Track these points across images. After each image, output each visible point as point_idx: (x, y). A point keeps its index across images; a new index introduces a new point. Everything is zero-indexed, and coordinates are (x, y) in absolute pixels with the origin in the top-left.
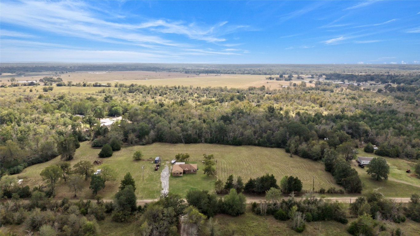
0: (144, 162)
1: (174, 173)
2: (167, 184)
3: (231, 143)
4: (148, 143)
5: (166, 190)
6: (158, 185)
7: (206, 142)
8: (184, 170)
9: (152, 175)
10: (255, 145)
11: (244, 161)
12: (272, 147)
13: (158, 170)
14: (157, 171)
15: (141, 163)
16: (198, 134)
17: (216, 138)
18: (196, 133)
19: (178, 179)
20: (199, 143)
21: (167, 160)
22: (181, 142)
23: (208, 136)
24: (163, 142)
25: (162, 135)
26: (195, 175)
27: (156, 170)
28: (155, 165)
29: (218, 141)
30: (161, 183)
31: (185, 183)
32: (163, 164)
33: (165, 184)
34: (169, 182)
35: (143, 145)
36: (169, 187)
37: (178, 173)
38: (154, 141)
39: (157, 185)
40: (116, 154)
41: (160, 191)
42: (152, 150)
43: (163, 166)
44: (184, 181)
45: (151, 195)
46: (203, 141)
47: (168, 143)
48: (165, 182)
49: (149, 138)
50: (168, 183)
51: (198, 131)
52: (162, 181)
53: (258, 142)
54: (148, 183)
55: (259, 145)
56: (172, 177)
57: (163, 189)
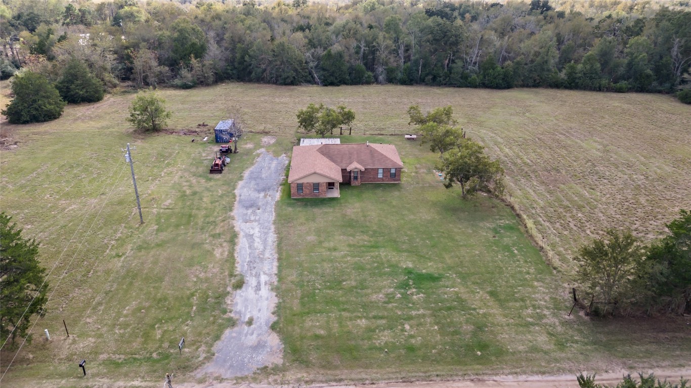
0: (172, 138)
1: (300, 187)
2: (265, 242)
3: (478, 81)
4: (200, 82)
5: (258, 288)
6: (217, 253)
7: (391, 80)
8: (344, 171)
9: (195, 193)
10: (557, 85)
11: (567, 132)
12: (620, 91)
13: (226, 169)
14: (217, 176)
15: (157, 142)
16: (365, 57)
17: (424, 66)
18: (357, 53)
19: (324, 216)
20: (368, 83)
21: (266, 133)
22: (311, 81)
23: (398, 63)
24: (250, 81)
25: (247, 58)
26: (396, 193)
27: (216, 169)
28: (217, 148)
29: (430, 77)
30: (233, 239)
31: (362, 239)
32: (250, 146)
33: (258, 244)
34: (278, 232)
35: (185, 87)
36: (280, 268)
37: (316, 186)
38: (221, 77)
39: (210, 253)
40: (72, 112)
41: (221, 297)
42: (213, 102)
43: (248, 153)
44: (350, 225)
45: (158, 334)
46: (381, 78)
47: (269, 82)
48: (256, 231)
49: (203, 66)
50: (272, 237)
51: (363, 45)
52: (239, 225)
54: (163, 236)
55: (572, 84)
56: (289, 205)
57: (239, 285)
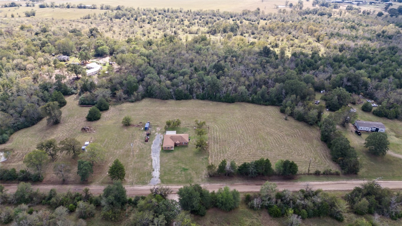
0: (134, 128)
1: (165, 148)
2: (158, 162)
3: (224, 100)
4: (137, 100)
5: (157, 171)
6: (149, 164)
7: (198, 98)
8: (175, 143)
9: (142, 148)
10: (249, 102)
12: (266, 105)
13: (149, 140)
14: (147, 143)
15: (131, 129)
16: (190, 89)
17: (208, 94)
18: (187, 88)
19: (170, 155)
20: (190, 99)
21: (158, 126)
22: (172, 98)
23: (200, 92)
24: (152, 98)
25: (152, 91)
26: (186, 149)
27: (146, 141)
28: (146, 133)
29: (210, 98)
30: (152, 161)
31: (177, 161)
32: (154, 132)
33: (156, 162)
34: (160, 159)
35: (132, 102)
36: (160, 167)
37: (169, 148)
38: (143, 97)
39: (148, 164)
40: (105, 115)
41: (151, 173)
42: (142, 110)
44: (175, 157)
45: (142, 179)
46: (194, 98)
47: (159, 99)
48: (156, 159)
49: (138, 94)
50: (159, 160)
51: (189, 86)
52: (153, 158)
53: (252, 99)
54: (138, 160)
55: (253, 102)
56: (163, 152)
57: (153, 171)
